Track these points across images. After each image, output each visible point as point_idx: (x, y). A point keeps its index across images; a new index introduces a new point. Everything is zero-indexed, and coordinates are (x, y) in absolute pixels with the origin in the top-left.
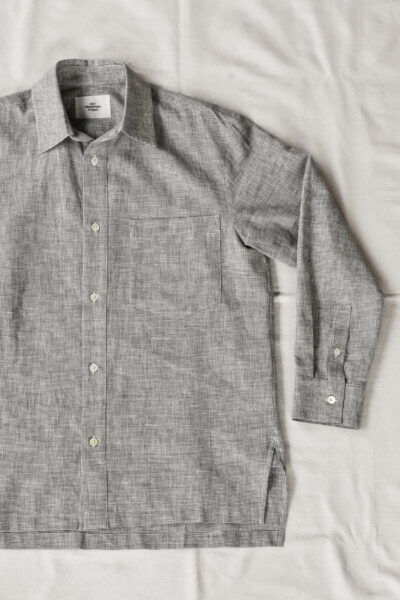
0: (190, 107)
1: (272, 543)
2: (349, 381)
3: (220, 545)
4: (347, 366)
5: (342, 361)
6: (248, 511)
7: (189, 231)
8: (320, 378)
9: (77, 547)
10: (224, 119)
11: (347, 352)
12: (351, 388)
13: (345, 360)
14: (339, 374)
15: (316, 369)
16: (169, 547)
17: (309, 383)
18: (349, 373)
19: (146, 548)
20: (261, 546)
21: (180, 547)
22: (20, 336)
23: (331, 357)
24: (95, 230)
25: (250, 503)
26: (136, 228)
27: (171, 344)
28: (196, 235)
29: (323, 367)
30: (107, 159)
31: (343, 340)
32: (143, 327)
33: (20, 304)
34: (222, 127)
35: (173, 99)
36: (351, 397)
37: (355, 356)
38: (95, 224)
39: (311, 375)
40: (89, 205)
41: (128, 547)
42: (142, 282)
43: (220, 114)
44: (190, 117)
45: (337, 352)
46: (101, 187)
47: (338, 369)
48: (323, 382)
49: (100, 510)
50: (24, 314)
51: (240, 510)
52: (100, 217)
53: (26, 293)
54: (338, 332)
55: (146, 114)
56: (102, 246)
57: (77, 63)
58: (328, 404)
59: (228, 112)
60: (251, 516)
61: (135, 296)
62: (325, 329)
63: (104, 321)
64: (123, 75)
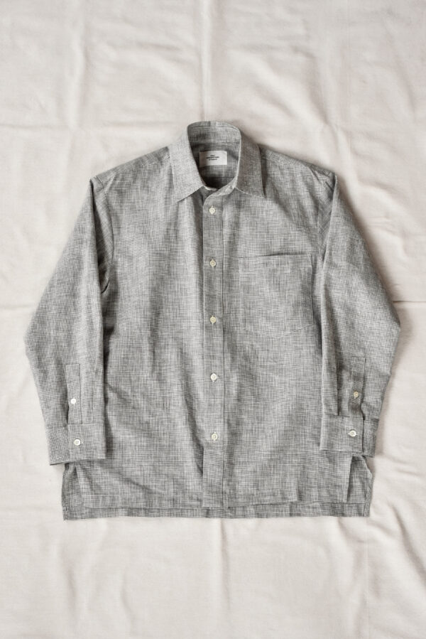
0: (292, 165)
1: (360, 514)
2: (367, 418)
3: (318, 514)
4: (363, 406)
5: (359, 402)
6: (334, 491)
7: (287, 266)
8: (343, 416)
9: (203, 516)
10: (319, 176)
11: (363, 396)
12: (368, 425)
13: (362, 401)
14: (358, 413)
15: (339, 409)
16: (277, 515)
17: (334, 420)
18: (366, 412)
19: (258, 517)
20: (350, 516)
21: (286, 516)
22: (157, 351)
23: (352, 398)
24: (213, 266)
25: (336, 486)
26: (244, 264)
27: (275, 359)
28: (293, 269)
29: (345, 407)
30: (222, 209)
31: (361, 385)
32: (252, 345)
33: (157, 324)
34: (316, 183)
35: (278, 159)
36: (368, 432)
37: (369, 399)
38: (213, 261)
39: (336, 414)
40: (208, 245)
41: (245, 516)
42: (250, 309)
43: (316, 172)
44: (292, 174)
45: (356, 395)
46: (218, 232)
47: (357, 408)
48: (346, 419)
49: (216, 492)
50: (160, 333)
51: (328, 491)
52: (216, 255)
53: (161, 316)
54: (356, 378)
55: (256, 173)
56: (218, 279)
57: (201, 125)
58: (350, 437)
59: (323, 171)
60: (336, 496)
61: (245, 321)
62: (345, 375)
63: (221, 339)
64: (238, 137)
